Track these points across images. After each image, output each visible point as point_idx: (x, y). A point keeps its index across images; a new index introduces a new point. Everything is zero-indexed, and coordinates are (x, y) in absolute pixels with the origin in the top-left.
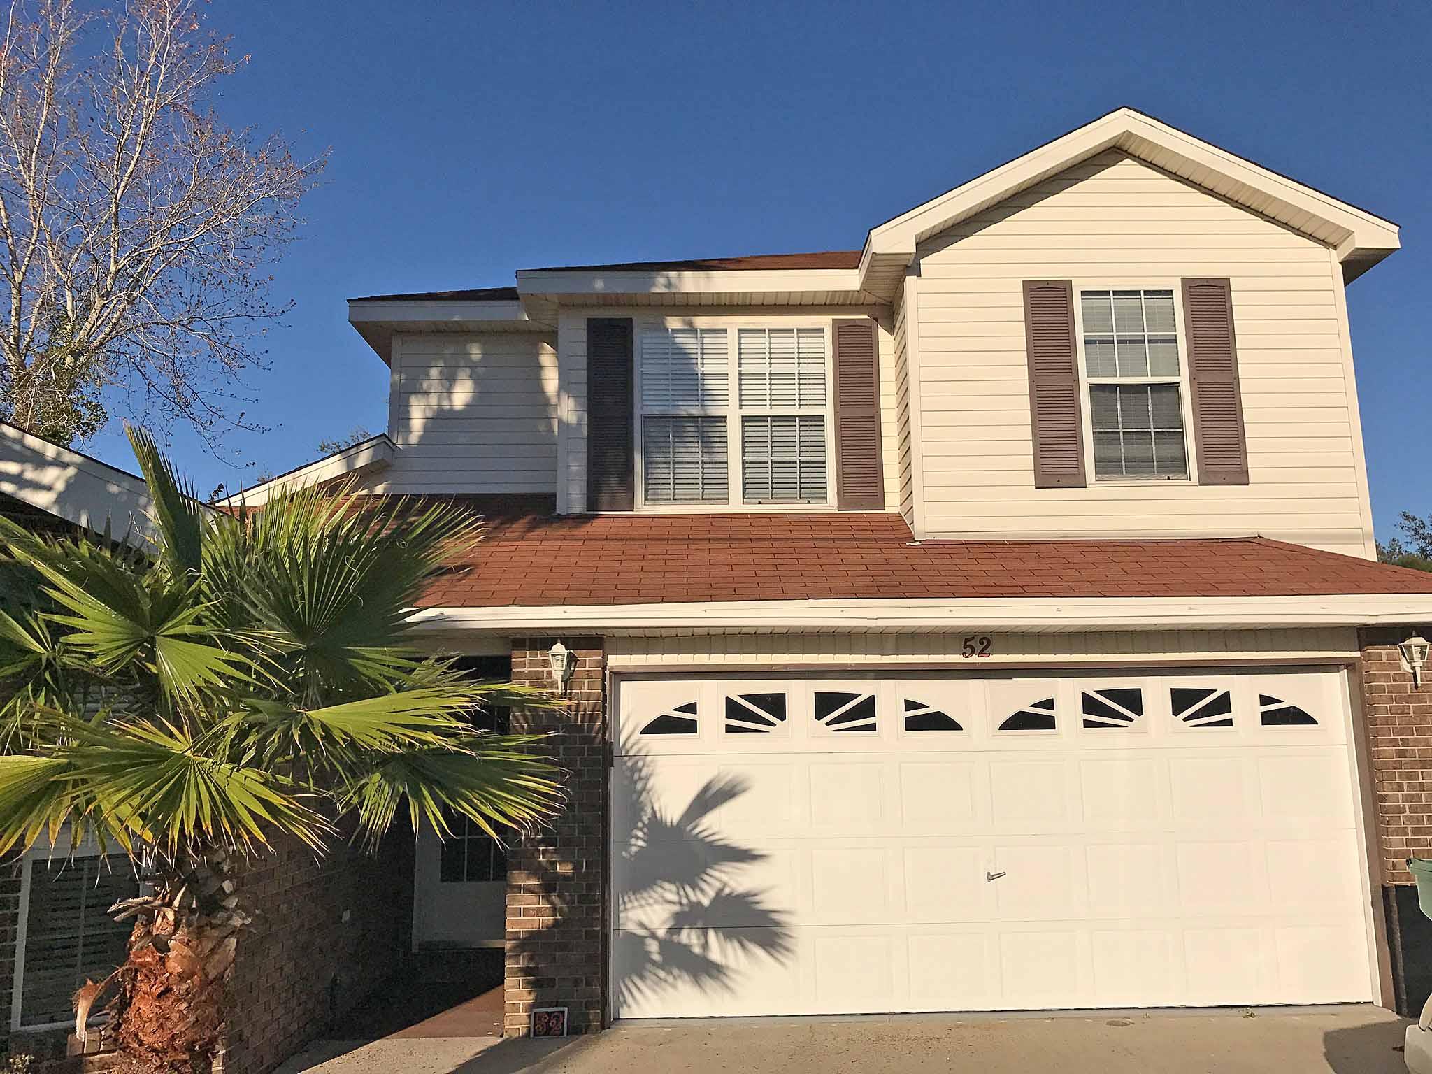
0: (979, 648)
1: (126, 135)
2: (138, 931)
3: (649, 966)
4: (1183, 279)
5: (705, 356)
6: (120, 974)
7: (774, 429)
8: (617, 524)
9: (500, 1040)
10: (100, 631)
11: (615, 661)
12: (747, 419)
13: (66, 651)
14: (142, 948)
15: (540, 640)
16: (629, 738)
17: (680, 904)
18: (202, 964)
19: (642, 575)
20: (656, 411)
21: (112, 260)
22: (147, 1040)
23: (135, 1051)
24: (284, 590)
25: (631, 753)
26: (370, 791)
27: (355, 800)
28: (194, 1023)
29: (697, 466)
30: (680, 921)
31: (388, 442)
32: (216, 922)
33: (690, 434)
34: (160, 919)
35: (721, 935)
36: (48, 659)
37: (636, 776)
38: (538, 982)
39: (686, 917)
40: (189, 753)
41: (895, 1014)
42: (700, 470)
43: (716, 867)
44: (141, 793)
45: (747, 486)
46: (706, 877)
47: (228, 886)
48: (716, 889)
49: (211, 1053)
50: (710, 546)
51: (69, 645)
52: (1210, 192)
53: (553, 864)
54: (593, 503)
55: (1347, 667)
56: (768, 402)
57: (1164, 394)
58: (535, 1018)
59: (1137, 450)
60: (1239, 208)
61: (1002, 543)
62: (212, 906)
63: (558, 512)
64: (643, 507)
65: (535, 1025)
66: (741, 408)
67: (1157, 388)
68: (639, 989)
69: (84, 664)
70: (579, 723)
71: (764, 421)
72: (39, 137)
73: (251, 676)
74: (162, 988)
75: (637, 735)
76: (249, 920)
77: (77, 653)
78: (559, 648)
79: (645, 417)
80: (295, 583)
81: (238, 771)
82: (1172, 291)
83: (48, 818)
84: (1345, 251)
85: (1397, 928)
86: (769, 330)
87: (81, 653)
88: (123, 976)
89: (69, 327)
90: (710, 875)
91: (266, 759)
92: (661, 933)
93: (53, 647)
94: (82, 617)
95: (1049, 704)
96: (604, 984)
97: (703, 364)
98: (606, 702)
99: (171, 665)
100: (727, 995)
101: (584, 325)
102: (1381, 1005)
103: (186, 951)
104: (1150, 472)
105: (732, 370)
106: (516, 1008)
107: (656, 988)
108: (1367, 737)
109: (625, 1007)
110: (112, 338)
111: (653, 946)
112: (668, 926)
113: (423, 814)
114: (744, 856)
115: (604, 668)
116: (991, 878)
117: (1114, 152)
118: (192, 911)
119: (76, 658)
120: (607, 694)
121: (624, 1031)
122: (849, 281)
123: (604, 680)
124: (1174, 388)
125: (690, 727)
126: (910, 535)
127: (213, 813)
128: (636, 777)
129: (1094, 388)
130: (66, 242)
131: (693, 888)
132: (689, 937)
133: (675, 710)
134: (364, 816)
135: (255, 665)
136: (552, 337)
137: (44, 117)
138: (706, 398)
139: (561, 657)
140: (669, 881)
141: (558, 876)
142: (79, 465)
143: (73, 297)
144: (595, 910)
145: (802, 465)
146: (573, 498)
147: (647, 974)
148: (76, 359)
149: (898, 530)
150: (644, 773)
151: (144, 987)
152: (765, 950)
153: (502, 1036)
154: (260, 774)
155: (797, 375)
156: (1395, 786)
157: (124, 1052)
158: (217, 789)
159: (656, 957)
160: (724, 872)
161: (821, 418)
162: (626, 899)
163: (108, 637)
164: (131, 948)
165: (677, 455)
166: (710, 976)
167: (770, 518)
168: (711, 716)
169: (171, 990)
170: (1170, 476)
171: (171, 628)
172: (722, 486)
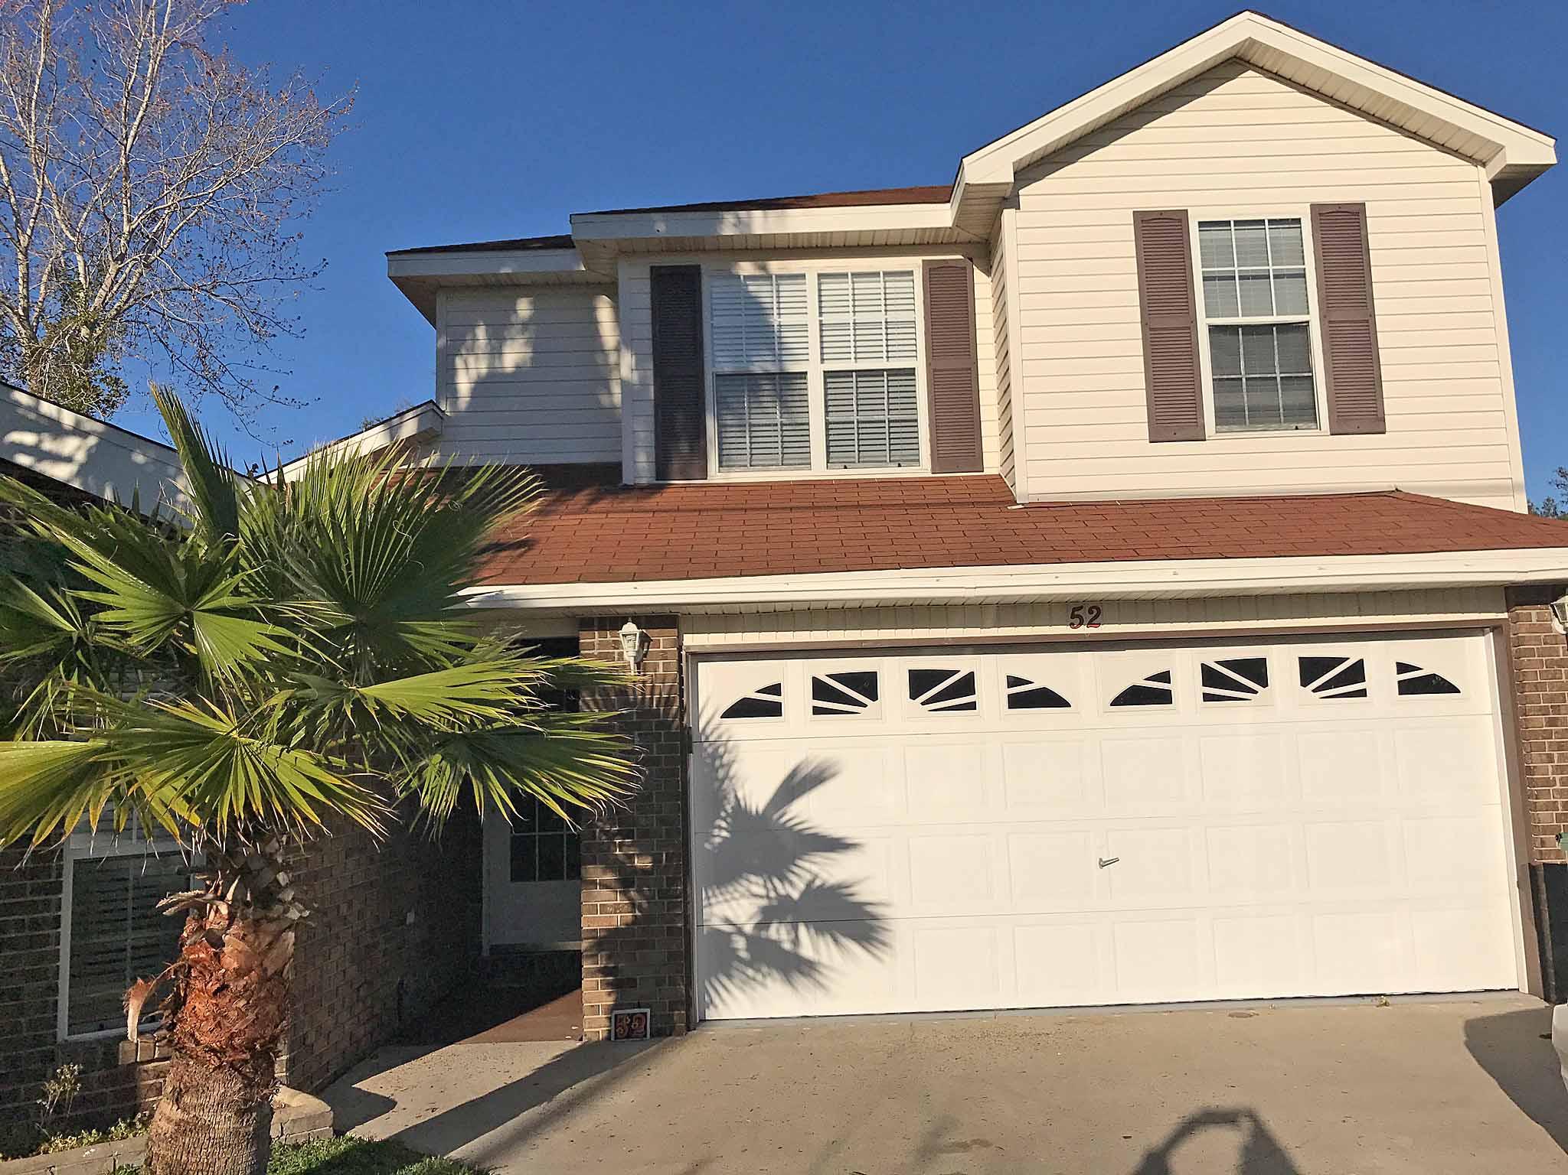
0: (1088, 617)
1: (133, 77)
2: (190, 926)
3: (736, 964)
4: (1312, 206)
5: (782, 305)
6: (172, 971)
7: (860, 384)
8: (689, 494)
9: (579, 1044)
10: (135, 607)
11: (691, 640)
12: (830, 374)
13: (98, 630)
14: (195, 943)
15: (610, 619)
16: (708, 723)
17: (768, 897)
18: (260, 959)
19: (718, 547)
20: (728, 369)
21: (125, 220)
22: (204, 1040)
23: (192, 1051)
24: (328, 560)
25: (711, 739)
26: (430, 774)
27: (415, 784)
28: (253, 1022)
29: (775, 428)
30: (768, 915)
31: (435, 408)
32: (273, 915)
33: (766, 393)
34: (212, 913)
35: (812, 931)
36: (79, 638)
37: (717, 763)
38: (619, 982)
39: (774, 911)
40: (234, 734)
41: (1001, 1010)
42: (779, 433)
43: (807, 857)
44: (184, 775)
45: (832, 449)
46: (795, 869)
47: (282, 878)
48: (805, 882)
49: (274, 1053)
50: (791, 515)
51: (101, 623)
52: (1344, 106)
53: (631, 857)
54: (662, 471)
55: (1494, 629)
56: (853, 356)
57: (1290, 335)
58: (616, 1021)
59: (1262, 398)
60: (1377, 123)
61: (1113, 503)
62: (267, 897)
63: (625, 481)
64: (716, 475)
65: (616, 1028)
66: (822, 363)
67: (1283, 328)
68: (724, 986)
69: (118, 643)
70: (655, 707)
71: (848, 377)
72: (37, 82)
73: (297, 651)
74: (218, 985)
75: (717, 719)
76: (307, 913)
77: (110, 631)
78: (630, 628)
79: (717, 375)
80: (340, 550)
81: (288, 752)
82: (1300, 219)
83: (89, 802)
84: (1495, 168)
85: (1545, 908)
86: (852, 274)
87: (115, 631)
88: (176, 972)
89: (82, 295)
90: (799, 867)
91: (317, 741)
92: (748, 929)
93: (84, 626)
94: (113, 593)
95: (1165, 677)
96: (689, 984)
97: (779, 314)
98: (683, 686)
99: (210, 641)
100: (820, 993)
101: (647, 274)
102: (1527, 992)
103: (242, 946)
104: (1276, 422)
105: (812, 320)
106: (595, 1009)
107: (745, 988)
108: (1514, 705)
109: (711, 1007)
110: (130, 306)
111: (740, 943)
112: (756, 920)
113: (488, 797)
114: (835, 845)
115: (680, 649)
116: (1103, 864)
117: (1235, 63)
118: (247, 904)
119: (108, 637)
120: (684, 676)
121: (710, 1032)
122: (940, 216)
123: (680, 660)
124: (1303, 328)
125: (775, 710)
126: (1011, 498)
127: (263, 794)
128: (717, 765)
129: (1214, 330)
130: (74, 202)
131: (781, 880)
132: (778, 932)
133: (758, 692)
134: (425, 801)
135: (301, 640)
136: (611, 289)
137: (42, 60)
138: (784, 352)
139: (633, 637)
140: (755, 874)
141: (635, 870)
142: (101, 433)
143: (85, 263)
144: (676, 905)
145: (891, 425)
146: (640, 465)
147: (735, 973)
148: (92, 329)
149: (999, 492)
150: (726, 759)
151: (199, 985)
152: (860, 944)
153: (581, 1040)
154: (311, 756)
155: (884, 324)
156: (1544, 757)
157: (180, 1052)
158: (265, 769)
159: (744, 954)
160: (815, 863)
161: (911, 372)
162: (710, 893)
163: (143, 613)
164: (182, 945)
165: (753, 416)
166: (802, 973)
167: (857, 484)
168: (797, 697)
169: (227, 986)
170: (1299, 425)
171: (208, 601)
172: (804, 450)
